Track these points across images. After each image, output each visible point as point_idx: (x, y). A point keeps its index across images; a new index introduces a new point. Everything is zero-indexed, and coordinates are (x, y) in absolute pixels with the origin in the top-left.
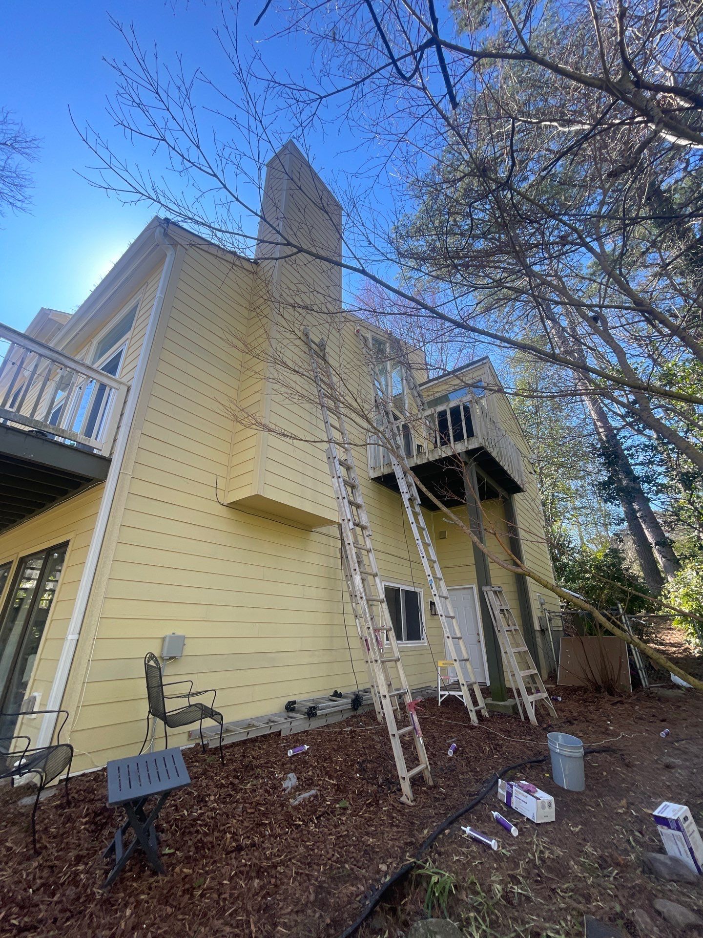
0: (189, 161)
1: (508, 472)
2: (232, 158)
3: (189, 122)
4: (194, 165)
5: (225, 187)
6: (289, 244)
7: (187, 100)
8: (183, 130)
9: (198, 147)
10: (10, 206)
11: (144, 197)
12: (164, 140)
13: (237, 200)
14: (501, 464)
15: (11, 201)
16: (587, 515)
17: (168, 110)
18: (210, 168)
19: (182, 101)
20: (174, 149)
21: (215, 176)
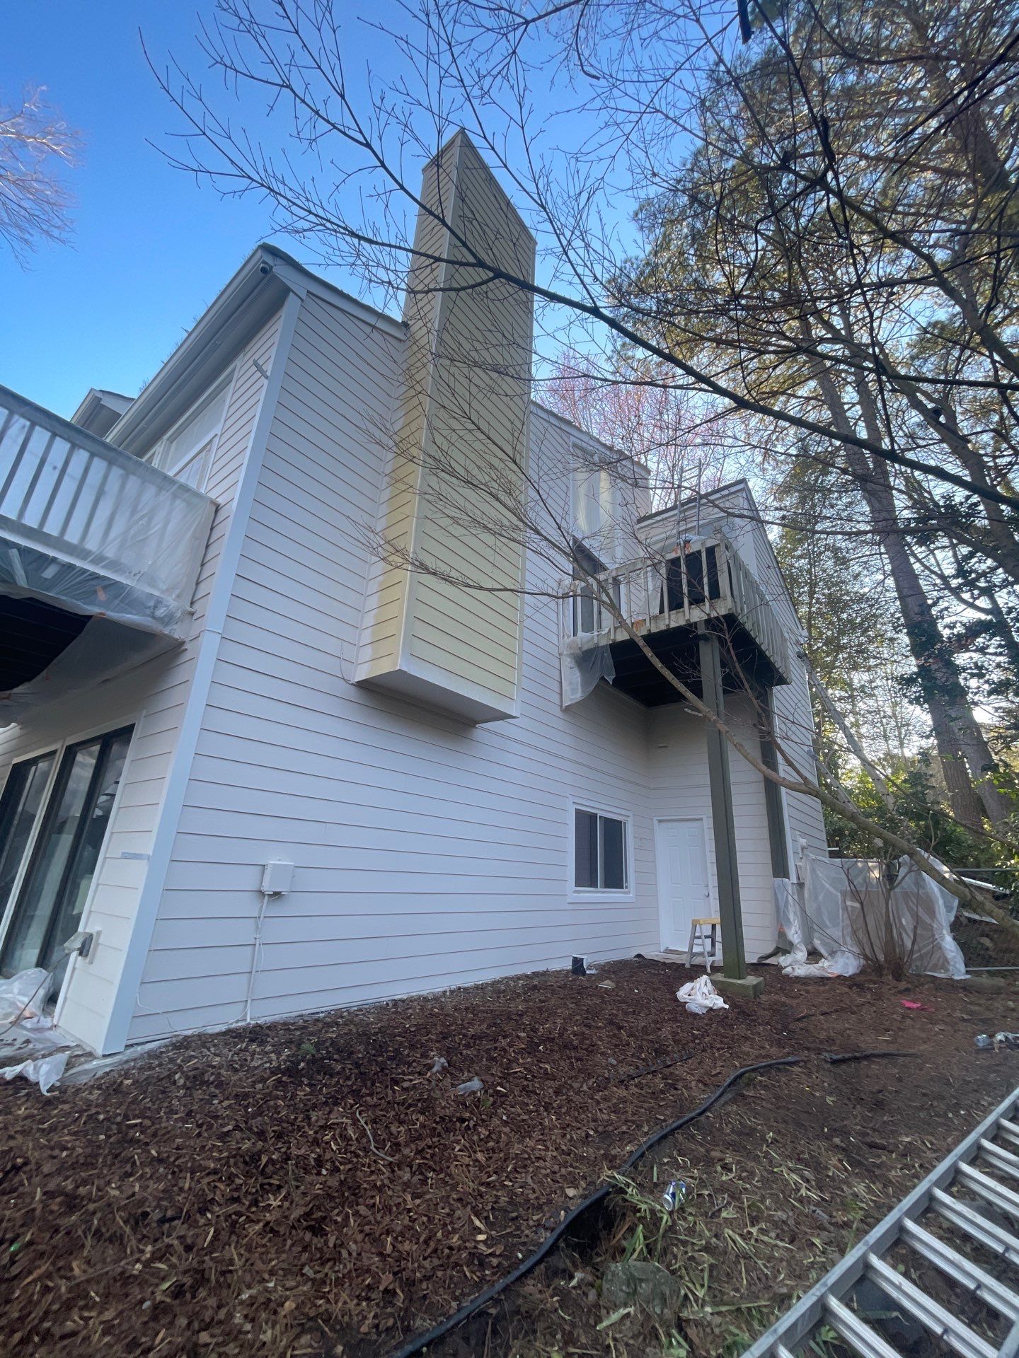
0: (328, 122)
1: (767, 653)
2: (398, 112)
3: (328, 52)
4: (335, 127)
5: (383, 165)
6: (481, 264)
7: (327, 14)
8: (319, 67)
9: (343, 97)
10: (44, 236)
11: (254, 184)
12: (289, 87)
13: (402, 187)
14: (757, 640)
15: (45, 227)
16: (873, 724)
17: (297, 32)
18: (361, 132)
19: (320, 16)
20: (303, 101)
21: (368, 145)
